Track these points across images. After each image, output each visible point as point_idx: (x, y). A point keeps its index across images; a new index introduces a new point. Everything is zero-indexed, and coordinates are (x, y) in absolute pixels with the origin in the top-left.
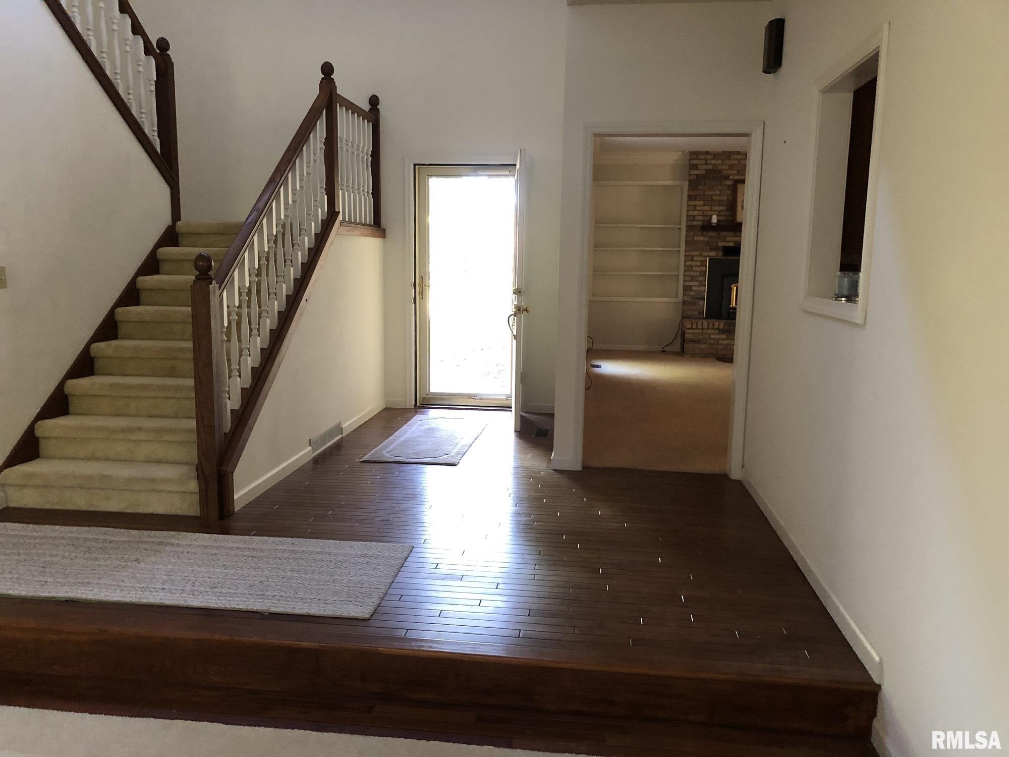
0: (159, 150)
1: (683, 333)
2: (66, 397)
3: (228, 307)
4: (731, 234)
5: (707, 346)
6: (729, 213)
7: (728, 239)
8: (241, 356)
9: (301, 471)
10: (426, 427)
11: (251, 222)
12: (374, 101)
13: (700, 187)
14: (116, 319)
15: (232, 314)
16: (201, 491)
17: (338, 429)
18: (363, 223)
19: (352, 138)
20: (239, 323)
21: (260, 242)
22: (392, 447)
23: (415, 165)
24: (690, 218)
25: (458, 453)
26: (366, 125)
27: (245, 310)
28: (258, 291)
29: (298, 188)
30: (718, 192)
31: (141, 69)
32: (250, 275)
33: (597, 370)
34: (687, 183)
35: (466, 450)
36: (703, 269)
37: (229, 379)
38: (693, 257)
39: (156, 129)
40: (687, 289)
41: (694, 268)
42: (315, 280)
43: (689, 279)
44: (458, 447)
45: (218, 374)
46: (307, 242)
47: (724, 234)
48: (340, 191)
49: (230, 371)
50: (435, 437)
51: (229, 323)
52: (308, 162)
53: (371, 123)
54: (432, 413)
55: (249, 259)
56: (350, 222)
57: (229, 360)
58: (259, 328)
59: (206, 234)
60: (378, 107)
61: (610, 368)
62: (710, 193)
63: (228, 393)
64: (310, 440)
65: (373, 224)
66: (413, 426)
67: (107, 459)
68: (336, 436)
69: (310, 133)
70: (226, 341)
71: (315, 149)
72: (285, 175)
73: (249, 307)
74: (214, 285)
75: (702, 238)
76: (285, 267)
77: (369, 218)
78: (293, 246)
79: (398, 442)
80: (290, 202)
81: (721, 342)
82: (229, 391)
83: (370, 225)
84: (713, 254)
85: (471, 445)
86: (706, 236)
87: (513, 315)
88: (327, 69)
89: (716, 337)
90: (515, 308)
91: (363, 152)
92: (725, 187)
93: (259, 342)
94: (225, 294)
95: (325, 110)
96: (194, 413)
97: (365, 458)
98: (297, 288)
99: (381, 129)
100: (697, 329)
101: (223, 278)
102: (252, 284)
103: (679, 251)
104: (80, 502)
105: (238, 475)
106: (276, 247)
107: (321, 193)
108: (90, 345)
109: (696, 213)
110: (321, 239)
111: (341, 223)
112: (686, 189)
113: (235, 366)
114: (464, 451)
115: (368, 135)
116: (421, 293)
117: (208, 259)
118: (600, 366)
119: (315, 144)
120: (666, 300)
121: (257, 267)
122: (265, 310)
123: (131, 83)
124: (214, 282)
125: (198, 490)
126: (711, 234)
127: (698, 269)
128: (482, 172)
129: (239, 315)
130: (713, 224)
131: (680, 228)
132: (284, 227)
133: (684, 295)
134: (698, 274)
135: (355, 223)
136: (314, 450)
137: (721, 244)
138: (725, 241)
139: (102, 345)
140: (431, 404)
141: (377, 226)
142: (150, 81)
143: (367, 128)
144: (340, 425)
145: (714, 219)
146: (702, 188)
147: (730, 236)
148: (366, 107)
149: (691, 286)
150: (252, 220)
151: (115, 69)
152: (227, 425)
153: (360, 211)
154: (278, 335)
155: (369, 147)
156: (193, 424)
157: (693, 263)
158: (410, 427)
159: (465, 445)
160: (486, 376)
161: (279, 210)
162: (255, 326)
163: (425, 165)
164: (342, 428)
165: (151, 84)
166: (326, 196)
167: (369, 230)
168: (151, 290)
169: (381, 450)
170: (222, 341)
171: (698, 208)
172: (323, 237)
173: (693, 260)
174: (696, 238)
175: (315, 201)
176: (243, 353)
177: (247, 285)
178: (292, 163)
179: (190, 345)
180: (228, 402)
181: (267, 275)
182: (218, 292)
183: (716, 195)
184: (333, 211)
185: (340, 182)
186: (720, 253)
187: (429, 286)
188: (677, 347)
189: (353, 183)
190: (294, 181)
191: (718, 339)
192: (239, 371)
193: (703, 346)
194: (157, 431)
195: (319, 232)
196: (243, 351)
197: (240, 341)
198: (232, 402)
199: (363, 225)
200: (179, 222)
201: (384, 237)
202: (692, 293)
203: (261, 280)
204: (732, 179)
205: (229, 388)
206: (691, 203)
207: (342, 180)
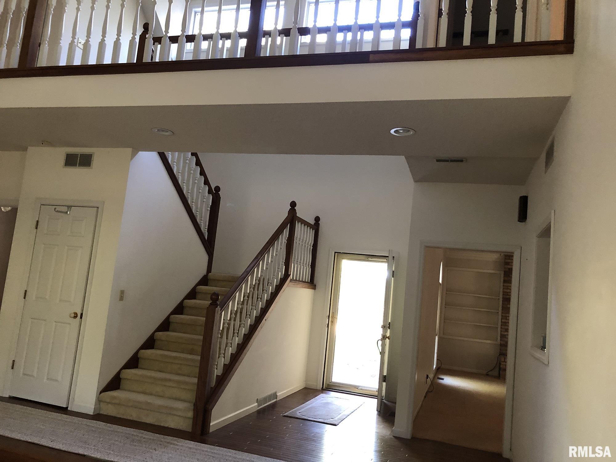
0: (206, 238)
1: (500, 364)
2: (138, 358)
3: (224, 319)
8: (226, 346)
9: (249, 416)
10: (326, 401)
11: (242, 278)
12: (317, 219)
14: (170, 321)
15: (225, 324)
16: (194, 418)
17: (275, 395)
18: (304, 281)
19: (303, 238)
20: (228, 329)
21: (246, 288)
22: (303, 410)
23: (335, 252)
24: (505, 293)
25: (339, 419)
26: (311, 232)
27: (232, 322)
28: (241, 313)
29: (270, 262)
31: (205, 200)
32: (238, 304)
33: (441, 381)
34: (503, 272)
35: (345, 418)
37: (218, 358)
39: (207, 228)
40: (502, 336)
42: (272, 310)
43: (504, 330)
44: (340, 415)
45: (213, 354)
46: (271, 289)
48: (293, 264)
49: (220, 354)
50: (329, 408)
51: (223, 328)
52: (277, 249)
53: (314, 230)
54: (333, 394)
55: (239, 296)
56: (296, 280)
57: (220, 348)
58: (238, 333)
59: (222, 280)
60: (319, 222)
61: (449, 381)
63: (217, 365)
64: (257, 399)
65: (309, 281)
66: (318, 400)
67: (151, 394)
68: (273, 400)
69: (280, 235)
70: (220, 338)
71: (281, 243)
72: (263, 255)
73: (235, 320)
74: (219, 308)
76: (257, 301)
77: (308, 278)
78: (263, 291)
79: (306, 408)
80: (265, 269)
82: (217, 364)
83: (308, 282)
85: (348, 416)
87: (380, 340)
88: (293, 204)
90: (382, 336)
91: (308, 244)
93: (237, 340)
94: (223, 313)
95: (289, 224)
96: (197, 376)
97: (285, 414)
98: (262, 313)
99: (320, 233)
101: (224, 305)
102: (238, 309)
103: (498, 312)
104: (133, 415)
105: (215, 412)
106: (254, 290)
107: (282, 264)
108: (155, 333)
109: (508, 290)
110: (279, 288)
111: (291, 280)
112: (502, 276)
113: (222, 352)
114: (343, 418)
115: (312, 235)
116: (332, 322)
117: (217, 295)
118: (444, 379)
119: (282, 240)
120: (489, 342)
121: (242, 300)
122: (243, 323)
123: (199, 206)
124: (219, 306)
125: (192, 417)
128: (372, 259)
129: (229, 324)
131: (499, 299)
132: (259, 281)
133: (501, 340)
135: (299, 281)
136: (259, 406)
139: (160, 333)
140: (331, 388)
141: (312, 283)
142: (208, 205)
143: (312, 233)
144: (276, 393)
148: (312, 222)
149: (505, 335)
150: (243, 277)
151: (193, 200)
152: (213, 383)
153: (303, 274)
154: (248, 338)
155: (312, 241)
156: (195, 380)
158: (316, 400)
159: (345, 415)
160: (373, 377)
161: (258, 273)
162: (236, 331)
163: (340, 253)
164: (277, 395)
165: (208, 207)
166: (284, 266)
167: (307, 285)
168: (190, 307)
169: (296, 411)
170: (218, 337)
171: (509, 288)
172: (280, 287)
173: (506, 320)
175: (278, 268)
176: (228, 345)
177: (235, 309)
178: (268, 250)
179: (201, 338)
180: (216, 370)
181: (247, 305)
182: (219, 312)
184: (287, 274)
185: (293, 259)
187: (337, 318)
188: (496, 373)
189: (301, 260)
190: (268, 258)
192: (224, 354)
194: (178, 382)
195: (278, 284)
196: (228, 344)
197: (227, 338)
198: (218, 371)
199: (304, 282)
200: (210, 274)
201: (315, 289)
202: (506, 340)
203: (243, 307)
205: (217, 363)
206: (505, 284)
207: (294, 259)
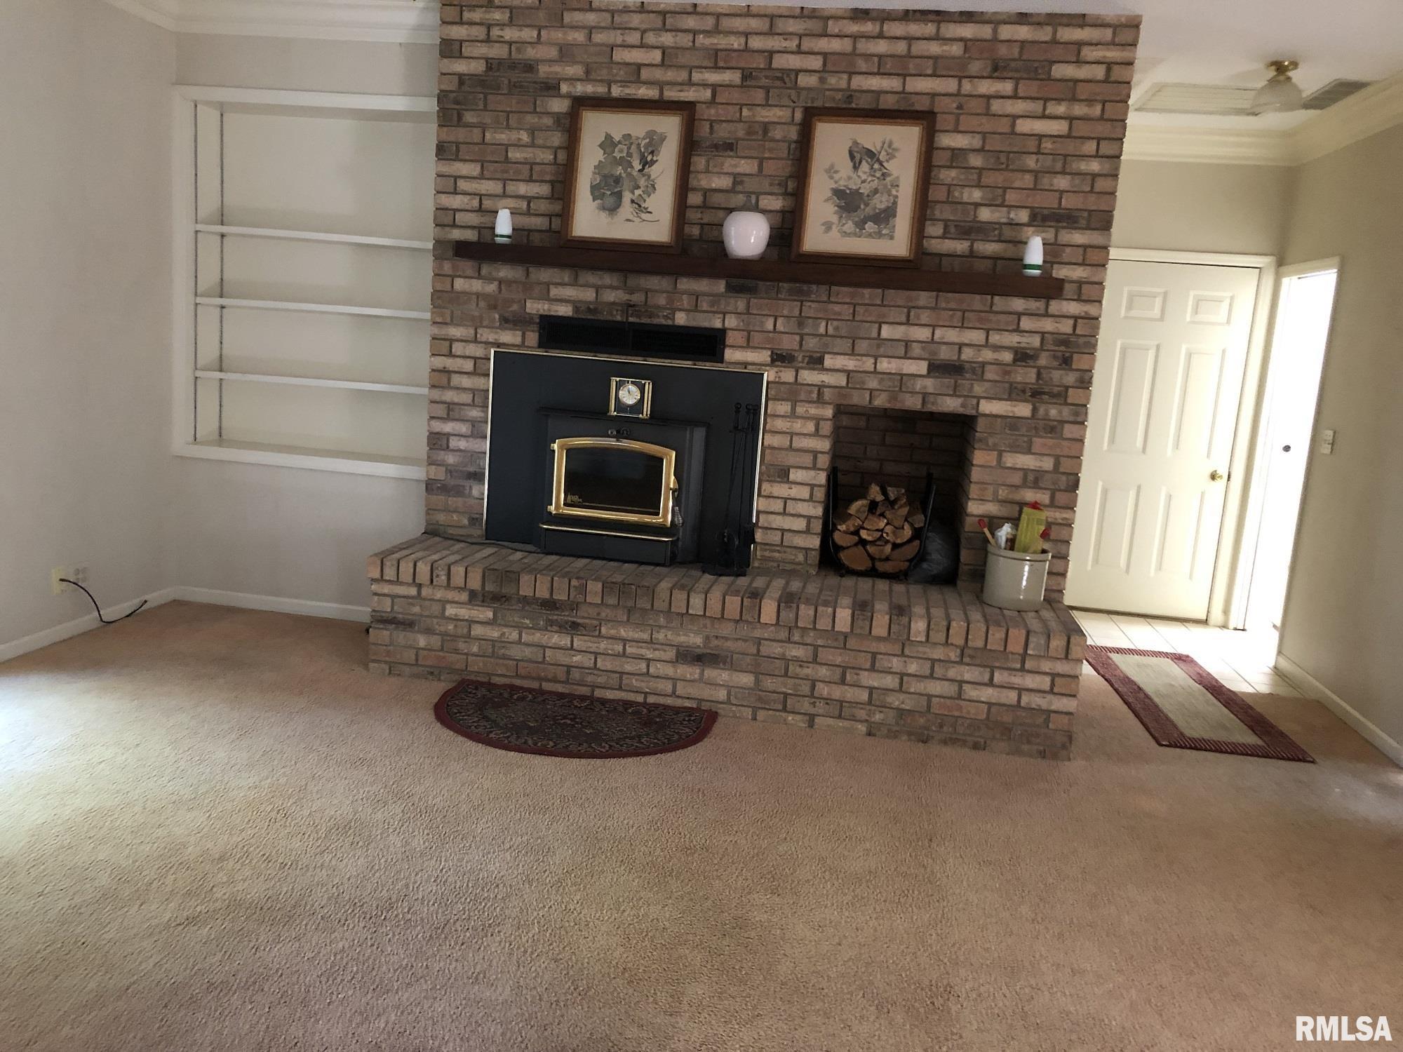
4: (566, 276)
5: (435, 641)
6: (557, 207)
7: (555, 292)
13: (469, 117)
24: (445, 219)
30: (525, 137)
34: (435, 102)
36: (478, 382)
38: (451, 341)
40: (437, 441)
41: (456, 380)
43: (440, 411)
47: (545, 274)
62: (503, 137)
75: (476, 286)
81: (478, 631)
84: (509, 337)
86: (490, 279)
89: (464, 612)
92: (548, 121)
100: (397, 582)
109: (456, 202)
112: (432, 121)
126: (505, 272)
127: (466, 382)
130: (498, 240)
133: (430, 460)
134: (466, 398)
137: (535, 307)
138: (547, 298)
145: (504, 225)
146: (475, 120)
147: (563, 284)
149: (448, 435)
157: (450, 363)
171: (462, 185)
173: (450, 355)
174: (460, 284)
183: (518, 145)
186: (533, 338)
191: (471, 622)
193: (422, 641)
202: (451, 459)
204: (568, 96)
206: (445, 167)
